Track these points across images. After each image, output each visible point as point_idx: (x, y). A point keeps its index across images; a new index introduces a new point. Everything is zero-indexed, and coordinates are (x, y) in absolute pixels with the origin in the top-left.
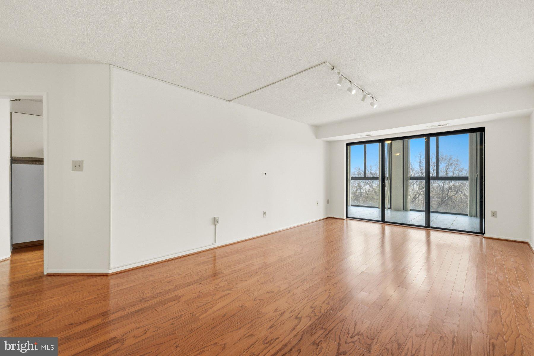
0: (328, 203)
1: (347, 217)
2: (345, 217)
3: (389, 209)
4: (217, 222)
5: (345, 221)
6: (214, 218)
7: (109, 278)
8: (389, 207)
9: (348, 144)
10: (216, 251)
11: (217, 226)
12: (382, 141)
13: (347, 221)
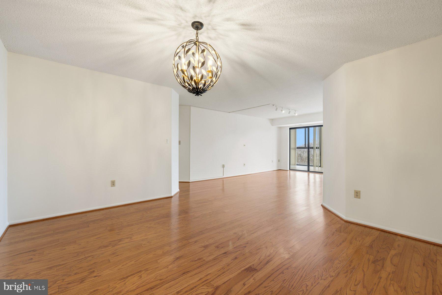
0: (279, 162)
1: (290, 169)
2: (288, 169)
3: (319, 166)
4: (224, 166)
5: (288, 171)
6: (223, 165)
7: (190, 183)
8: (320, 165)
9: (290, 129)
10: (224, 179)
11: (224, 168)
12: (308, 127)
13: (290, 172)
